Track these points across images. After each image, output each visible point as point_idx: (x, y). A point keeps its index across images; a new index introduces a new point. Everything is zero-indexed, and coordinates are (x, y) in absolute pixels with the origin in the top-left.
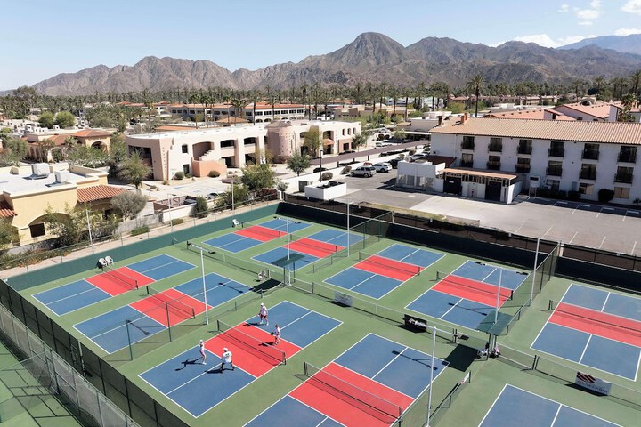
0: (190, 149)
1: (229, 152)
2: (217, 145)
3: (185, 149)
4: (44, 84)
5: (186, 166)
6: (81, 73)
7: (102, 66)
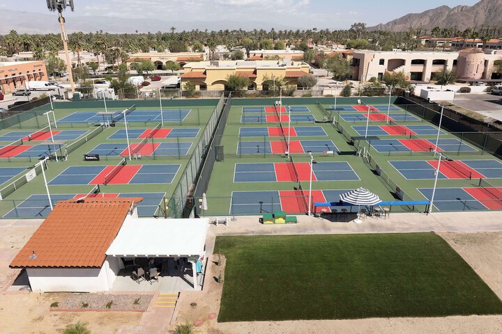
0: (386, 63)
1: (419, 68)
2: (408, 62)
3: (382, 62)
4: (395, 22)
5: (380, 74)
6: (426, 13)
7: (444, 7)
